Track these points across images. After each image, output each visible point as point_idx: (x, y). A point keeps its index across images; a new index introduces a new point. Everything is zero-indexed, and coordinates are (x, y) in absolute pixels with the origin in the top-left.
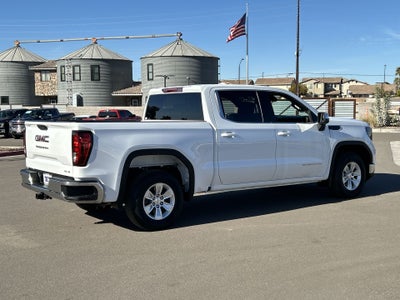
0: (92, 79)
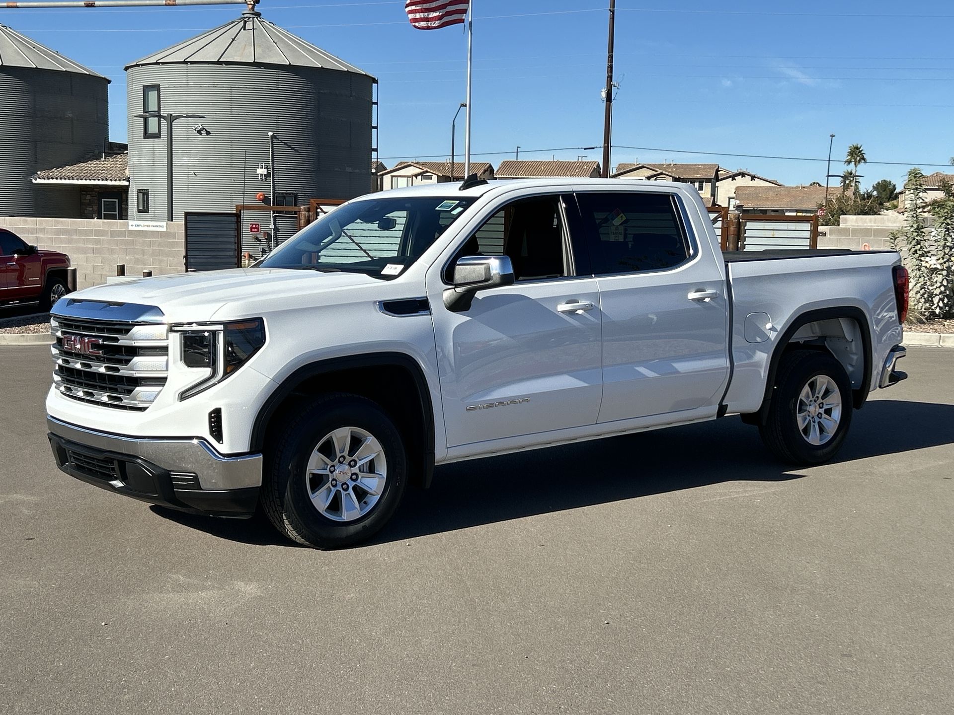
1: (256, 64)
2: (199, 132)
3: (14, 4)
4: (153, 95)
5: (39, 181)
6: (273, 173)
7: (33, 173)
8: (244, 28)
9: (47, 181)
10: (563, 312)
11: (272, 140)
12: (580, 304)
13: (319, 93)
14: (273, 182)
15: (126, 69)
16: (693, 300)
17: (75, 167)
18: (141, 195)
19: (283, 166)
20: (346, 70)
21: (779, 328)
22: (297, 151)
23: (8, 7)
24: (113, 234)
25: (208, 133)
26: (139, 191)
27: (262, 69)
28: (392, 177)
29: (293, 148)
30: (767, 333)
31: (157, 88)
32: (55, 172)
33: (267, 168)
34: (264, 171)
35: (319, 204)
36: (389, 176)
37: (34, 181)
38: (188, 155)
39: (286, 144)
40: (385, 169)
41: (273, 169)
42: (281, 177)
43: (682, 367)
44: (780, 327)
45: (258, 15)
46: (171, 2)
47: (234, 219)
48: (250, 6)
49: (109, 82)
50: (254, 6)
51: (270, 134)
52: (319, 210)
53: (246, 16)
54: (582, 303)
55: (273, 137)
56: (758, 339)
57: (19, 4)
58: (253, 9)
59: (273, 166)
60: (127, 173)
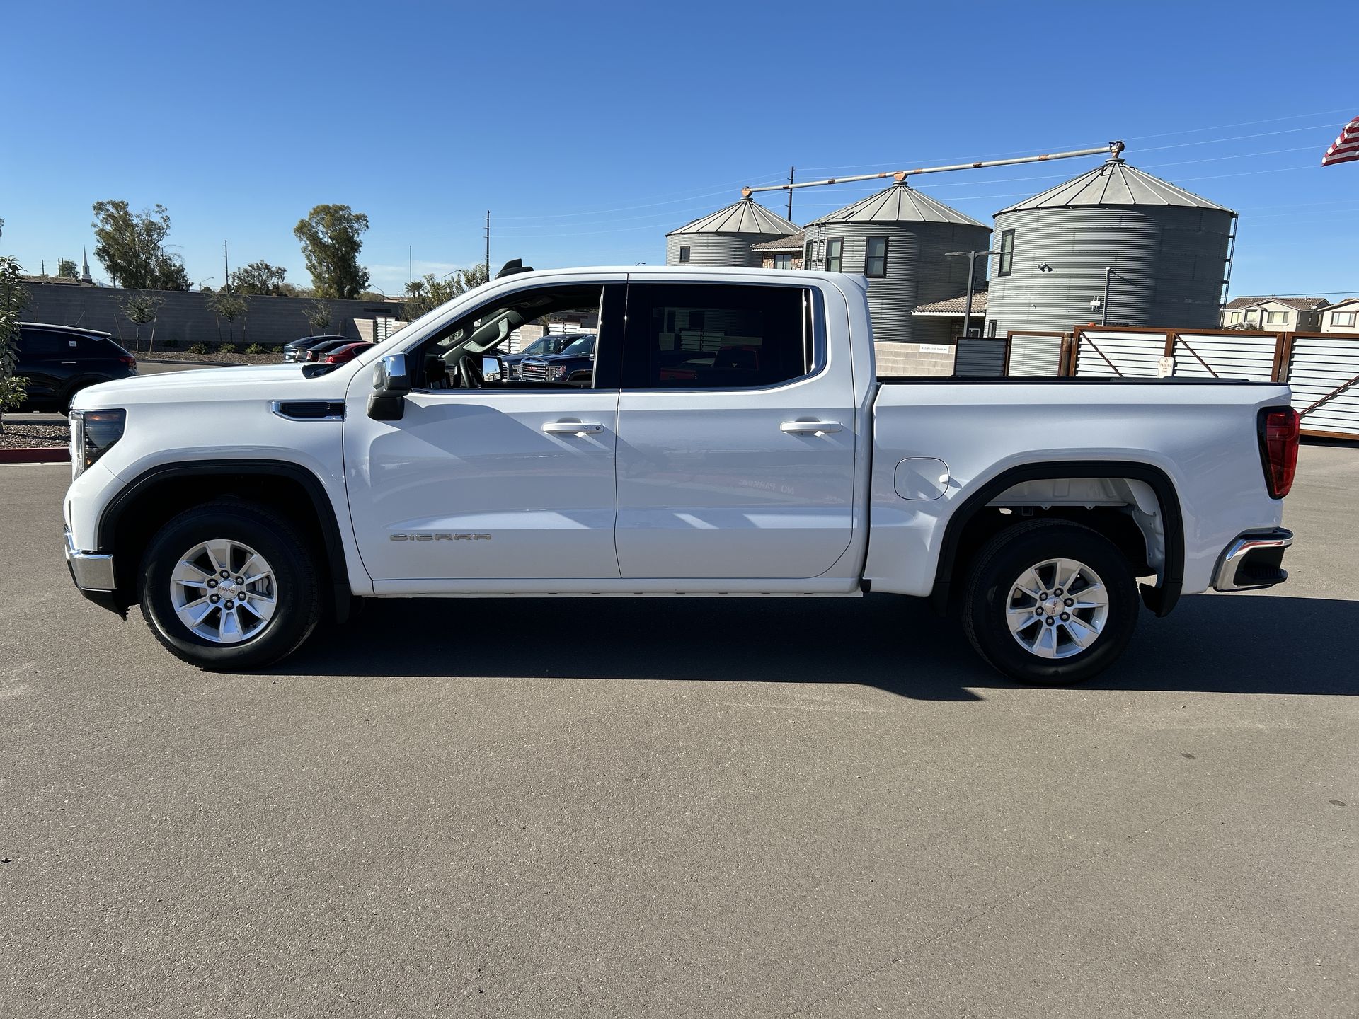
0: (868, 274)
1: (1100, 206)
2: (1043, 269)
3: (920, 171)
4: (1009, 238)
5: (917, 314)
6: (1106, 304)
7: (913, 307)
8: (1102, 174)
9: (922, 314)
10: (550, 432)
11: (1109, 274)
12: (582, 424)
13: (1163, 229)
14: (1106, 313)
15: (994, 217)
16: (789, 431)
17: (948, 302)
18: (991, 324)
19: (1116, 299)
20: (1196, 205)
21: (964, 482)
22: (1132, 284)
23: (915, 173)
24: (908, 355)
25: (1050, 270)
26: (991, 321)
27: (1107, 210)
28: (1333, 313)
29: (1129, 282)
30: (942, 488)
31: (1012, 232)
32: (931, 306)
33: (1101, 300)
34: (1098, 303)
35: (1178, 334)
36: (1330, 312)
37: (913, 314)
38: (1031, 290)
39: (1122, 278)
40: (1328, 305)
41: (1107, 301)
42: (1113, 309)
43: (763, 521)
44: (967, 481)
45: (1122, 161)
46: (1044, 157)
47: (1003, 344)
48: (1115, 154)
49: (992, 231)
50: (1118, 153)
51: (1107, 269)
52: (1177, 340)
53: (1108, 163)
54: (586, 422)
55: (1110, 271)
56: (923, 496)
57: (924, 170)
58: (1117, 156)
59: (1107, 298)
60: (986, 307)
